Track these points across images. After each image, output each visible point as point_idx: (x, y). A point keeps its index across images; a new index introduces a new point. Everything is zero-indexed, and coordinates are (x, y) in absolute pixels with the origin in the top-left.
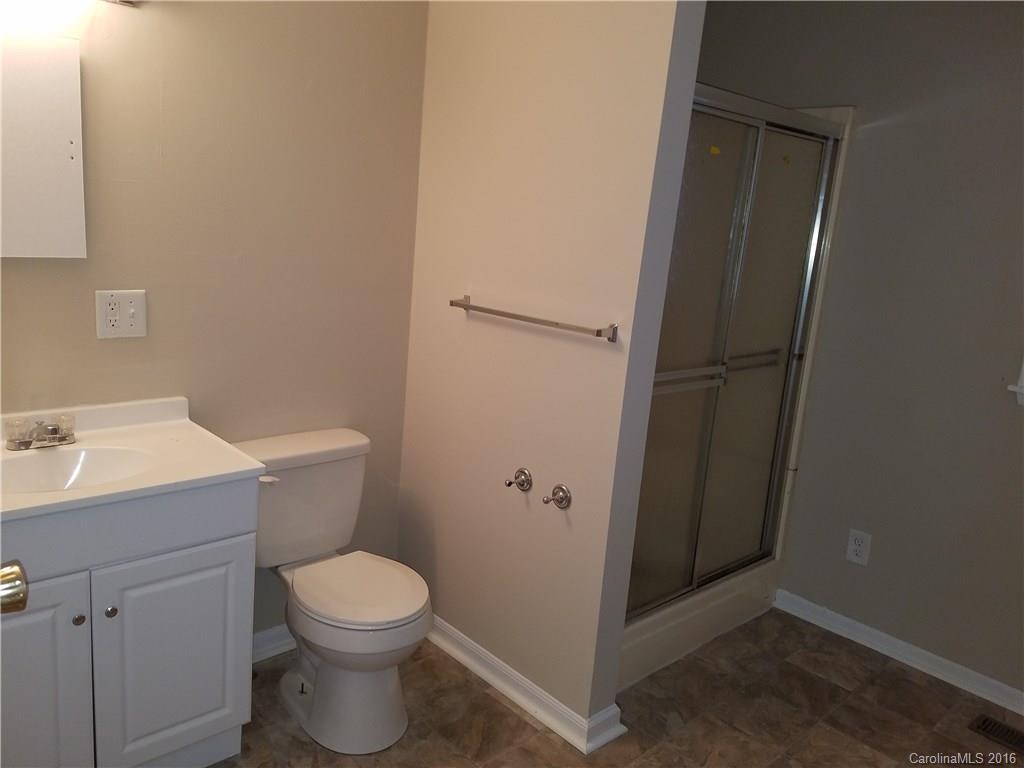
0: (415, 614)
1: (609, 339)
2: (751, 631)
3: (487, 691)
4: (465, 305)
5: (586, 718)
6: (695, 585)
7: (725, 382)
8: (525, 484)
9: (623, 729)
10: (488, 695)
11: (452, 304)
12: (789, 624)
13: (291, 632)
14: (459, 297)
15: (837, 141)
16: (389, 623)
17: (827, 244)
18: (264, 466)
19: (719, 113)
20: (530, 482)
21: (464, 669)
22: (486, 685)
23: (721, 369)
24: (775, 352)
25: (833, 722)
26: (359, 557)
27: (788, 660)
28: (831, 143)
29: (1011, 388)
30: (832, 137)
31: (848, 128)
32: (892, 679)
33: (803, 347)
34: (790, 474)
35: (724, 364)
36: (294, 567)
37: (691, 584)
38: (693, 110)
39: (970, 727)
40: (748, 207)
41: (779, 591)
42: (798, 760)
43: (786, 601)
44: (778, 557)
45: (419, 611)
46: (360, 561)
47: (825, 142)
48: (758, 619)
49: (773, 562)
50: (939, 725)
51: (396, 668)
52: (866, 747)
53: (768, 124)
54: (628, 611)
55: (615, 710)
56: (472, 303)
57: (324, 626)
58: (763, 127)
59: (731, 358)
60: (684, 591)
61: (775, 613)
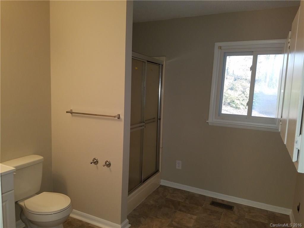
0: (68, 206)
1: (118, 118)
2: (157, 192)
3: (89, 225)
4: (71, 112)
5: (120, 225)
6: (142, 182)
7: (145, 127)
8: (95, 162)
9: (130, 225)
10: (90, 226)
11: (67, 112)
12: (165, 188)
13: (23, 222)
14: (69, 110)
15: (162, 65)
16: (60, 210)
17: (163, 90)
18: (15, 168)
19: (137, 59)
20: (97, 162)
21: (81, 221)
22: (89, 224)
23: (143, 124)
24: (154, 118)
25: (180, 210)
26: (44, 194)
27: (166, 197)
28: (161, 65)
29: (207, 121)
30: (161, 64)
31: (164, 62)
32: (191, 196)
33: (160, 117)
34: (161, 149)
35: (144, 122)
36: (24, 200)
37: (141, 182)
38: (132, 58)
39: (210, 204)
40: (145, 83)
41: (162, 180)
42: (174, 222)
43: (164, 183)
44: (160, 171)
45: (69, 205)
46: (45, 195)
47: (159, 65)
48: (158, 188)
49: (159, 173)
50: (204, 205)
51: (62, 224)
52: (189, 215)
53: (147, 61)
54: (128, 192)
55: (127, 220)
56: (73, 111)
57: (38, 215)
58: (146, 62)
59: (146, 121)
60: (139, 185)
61: (161, 186)
